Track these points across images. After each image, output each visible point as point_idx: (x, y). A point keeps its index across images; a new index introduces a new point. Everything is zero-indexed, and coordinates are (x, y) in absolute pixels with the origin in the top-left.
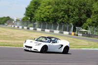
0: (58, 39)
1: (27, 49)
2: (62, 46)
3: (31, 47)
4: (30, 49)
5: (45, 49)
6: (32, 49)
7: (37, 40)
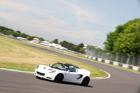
0: (77, 67)
1: (39, 76)
2: (81, 76)
3: (43, 74)
4: (42, 76)
5: (60, 78)
6: (45, 77)
7: (52, 67)
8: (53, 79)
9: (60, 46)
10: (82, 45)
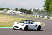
0: (34, 21)
3: (18, 27)
8: (23, 29)
9: (19, 12)
10: (31, 10)
